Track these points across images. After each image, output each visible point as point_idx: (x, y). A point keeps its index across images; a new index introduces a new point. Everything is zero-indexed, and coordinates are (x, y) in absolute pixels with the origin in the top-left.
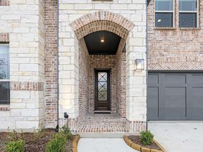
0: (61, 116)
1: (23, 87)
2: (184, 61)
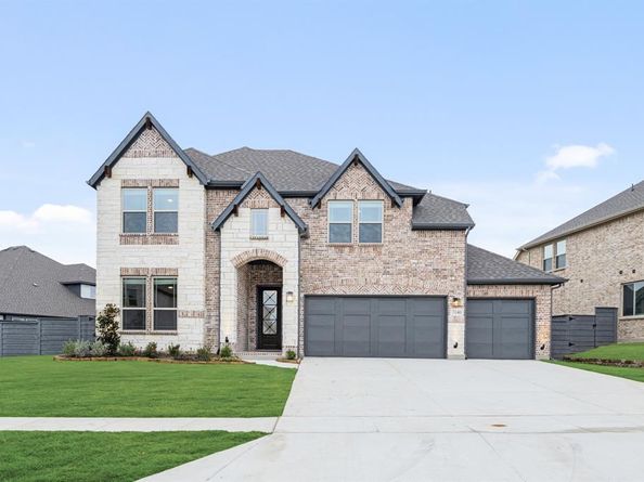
0: (223, 340)
1: (189, 315)
2: (363, 284)
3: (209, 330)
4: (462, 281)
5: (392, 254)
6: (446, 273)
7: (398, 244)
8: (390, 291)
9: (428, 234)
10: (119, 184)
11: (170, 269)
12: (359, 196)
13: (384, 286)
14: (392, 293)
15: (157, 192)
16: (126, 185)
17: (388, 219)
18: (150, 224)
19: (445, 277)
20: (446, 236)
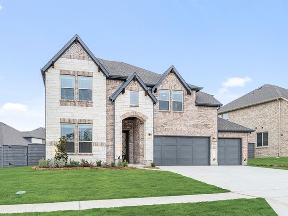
0: (116, 158)
1: (99, 145)
2: (175, 130)
3: (107, 153)
4: (216, 130)
5: (187, 117)
6: (210, 126)
7: (190, 112)
8: (186, 134)
9: (203, 108)
10: (58, 72)
11: (88, 120)
12: (173, 88)
13: (184, 131)
14: (187, 135)
15: (80, 78)
16: (63, 73)
17: (185, 100)
18: (76, 95)
19: (209, 128)
20: (210, 109)
